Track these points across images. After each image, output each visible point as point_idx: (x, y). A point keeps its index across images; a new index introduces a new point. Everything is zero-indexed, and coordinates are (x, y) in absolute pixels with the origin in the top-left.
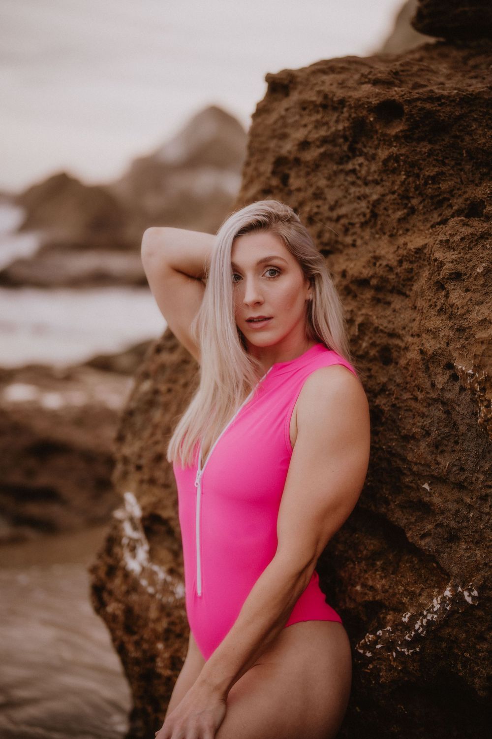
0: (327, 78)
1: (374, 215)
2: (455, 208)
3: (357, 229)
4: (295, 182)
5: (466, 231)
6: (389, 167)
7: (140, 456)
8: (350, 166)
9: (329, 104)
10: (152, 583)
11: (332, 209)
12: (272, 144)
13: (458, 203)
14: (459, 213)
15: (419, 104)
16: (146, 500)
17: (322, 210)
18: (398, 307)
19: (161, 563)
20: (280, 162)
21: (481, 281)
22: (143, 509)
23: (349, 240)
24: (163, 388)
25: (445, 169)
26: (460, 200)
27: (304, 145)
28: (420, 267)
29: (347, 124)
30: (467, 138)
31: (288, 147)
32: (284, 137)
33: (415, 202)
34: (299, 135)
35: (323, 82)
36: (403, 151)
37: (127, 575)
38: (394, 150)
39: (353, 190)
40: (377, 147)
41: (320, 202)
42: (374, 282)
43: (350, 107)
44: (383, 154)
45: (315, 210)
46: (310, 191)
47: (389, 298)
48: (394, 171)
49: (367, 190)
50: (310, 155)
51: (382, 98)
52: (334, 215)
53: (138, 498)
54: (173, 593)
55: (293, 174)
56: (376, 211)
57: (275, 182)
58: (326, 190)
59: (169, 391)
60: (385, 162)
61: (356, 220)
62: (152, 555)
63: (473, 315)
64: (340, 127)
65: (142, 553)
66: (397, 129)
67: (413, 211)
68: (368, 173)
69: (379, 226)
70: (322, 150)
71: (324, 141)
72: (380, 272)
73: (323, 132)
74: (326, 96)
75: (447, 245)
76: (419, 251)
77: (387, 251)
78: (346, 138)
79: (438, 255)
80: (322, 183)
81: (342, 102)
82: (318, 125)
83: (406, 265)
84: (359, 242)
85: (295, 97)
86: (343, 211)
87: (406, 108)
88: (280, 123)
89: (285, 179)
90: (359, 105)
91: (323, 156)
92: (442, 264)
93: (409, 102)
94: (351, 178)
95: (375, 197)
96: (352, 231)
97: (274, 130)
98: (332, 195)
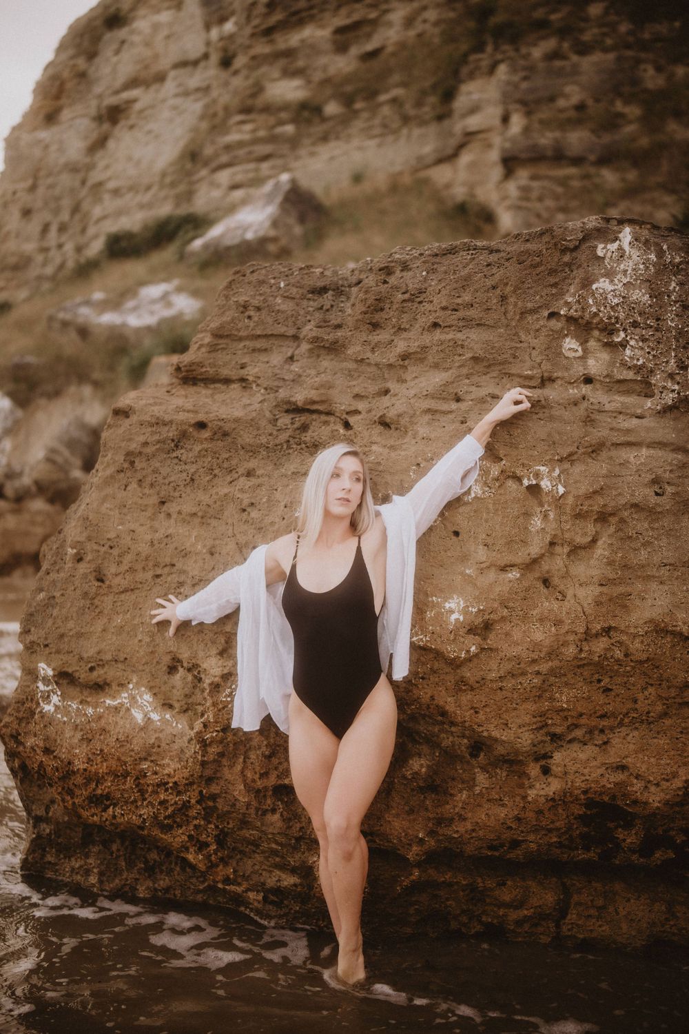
0: (156, 408)
1: (192, 480)
2: (240, 473)
3: (182, 487)
4: (138, 465)
5: (250, 484)
6: (200, 455)
7: (46, 639)
8: (175, 455)
9: (159, 423)
10: (67, 713)
11: (164, 478)
12: (123, 444)
13: (241, 470)
14: (243, 475)
15: (215, 422)
16: (53, 665)
17: (158, 479)
18: (216, 525)
19: (73, 699)
20: (129, 454)
21: (266, 505)
22: (53, 669)
23: (177, 494)
24: (57, 594)
25: (231, 454)
26: (242, 469)
27: (146, 444)
28: (228, 503)
29: (175, 433)
30: (240, 439)
31: (133, 446)
32: (130, 440)
33: (216, 472)
34: (142, 439)
35: (153, 411)
36: (210, 446)
37: (43, 715)
38: (205, 446)
39: (176, 467)
40: (193, 444)
41: (157, 475)
42: (200, 514)
43: (177, 424)
44: (197, 448)
45: (154, 480)
46: (150, 470)
47: (209, 521)
48: (204, 456)
49: (187, 467)
50: (149, 450)
51: (197, 420)
52: (167, 481)
53: (49, 665)
54: (85, 714)
55: (137, 461)
56: (194, 477)
57: (126, 465)
58: (160, 468)
59: (62, 595)
60: (199, 452)
61: (181, 484)
62: (64, 697)
63: (266, 521)
64: (171, 434)
65: (55, 699)
66: (206, 434)
67: (215, 476)
68: (187, 458)
69: (196, 486)
70: (157, 447)
71: (159, 442)
72: (204, 508)
73: (156, 437)
74: (158, 418)
75: (242, 490)
76: (226, 495)
77: (204, 498)
78: (173, 440)
79: (239, 496)
80: (158, 465)
81: (171, 422)
82: (153, 433)
83: (218, 503)
84: (183, 495)
85: (134, 418)
86: (172, 479)
87: (210, 425)
88: (127, 433)
89: (132, 463)
90: (182, 423)
91: (158, 450)
92: (242, 500)
93: (211, 421)
94: (176, 461)
95: (193, 470)
96: (178, 489)
97: (123, 437)
98: (164, 471)
